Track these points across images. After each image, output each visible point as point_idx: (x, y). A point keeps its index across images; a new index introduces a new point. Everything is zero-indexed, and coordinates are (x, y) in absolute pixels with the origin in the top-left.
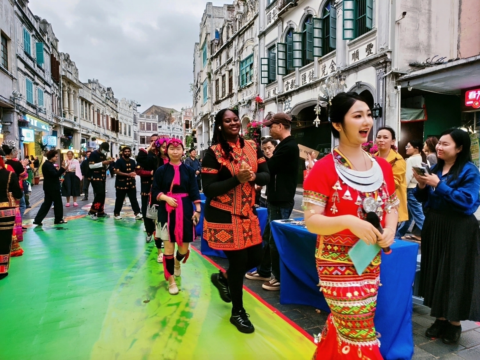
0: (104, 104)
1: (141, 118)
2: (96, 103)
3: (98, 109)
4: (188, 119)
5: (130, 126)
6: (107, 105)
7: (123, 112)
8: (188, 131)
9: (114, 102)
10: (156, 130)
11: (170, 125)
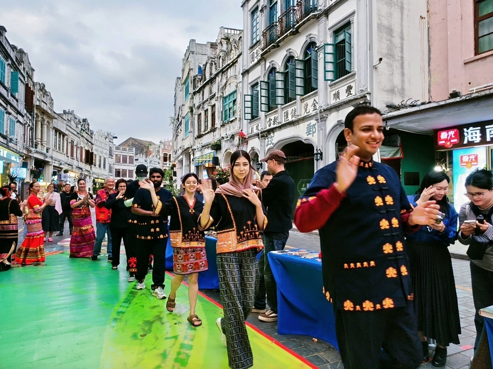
0: (79, 136)
1: (117, 151)
2: (70, 134)
3: (72, 141)
4: (166, 153)
5: (105, 159)
6: (82, 136)
7: (98, 144)
8: (166, 164)
9: (90, 134)
10: (133, 163)
11: (147, 158)
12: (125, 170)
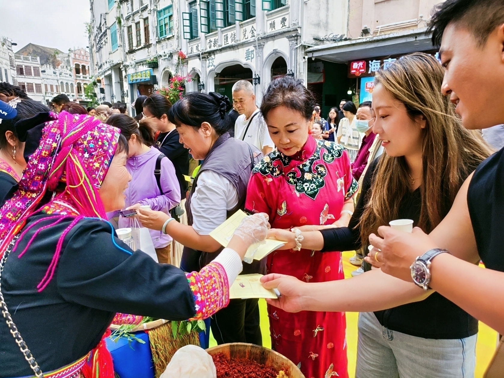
1: (18, 60)
4: (78, 63)
5: (6, 70)
10: (39, 75)
11: (56, 69)
12: (30, 83)
